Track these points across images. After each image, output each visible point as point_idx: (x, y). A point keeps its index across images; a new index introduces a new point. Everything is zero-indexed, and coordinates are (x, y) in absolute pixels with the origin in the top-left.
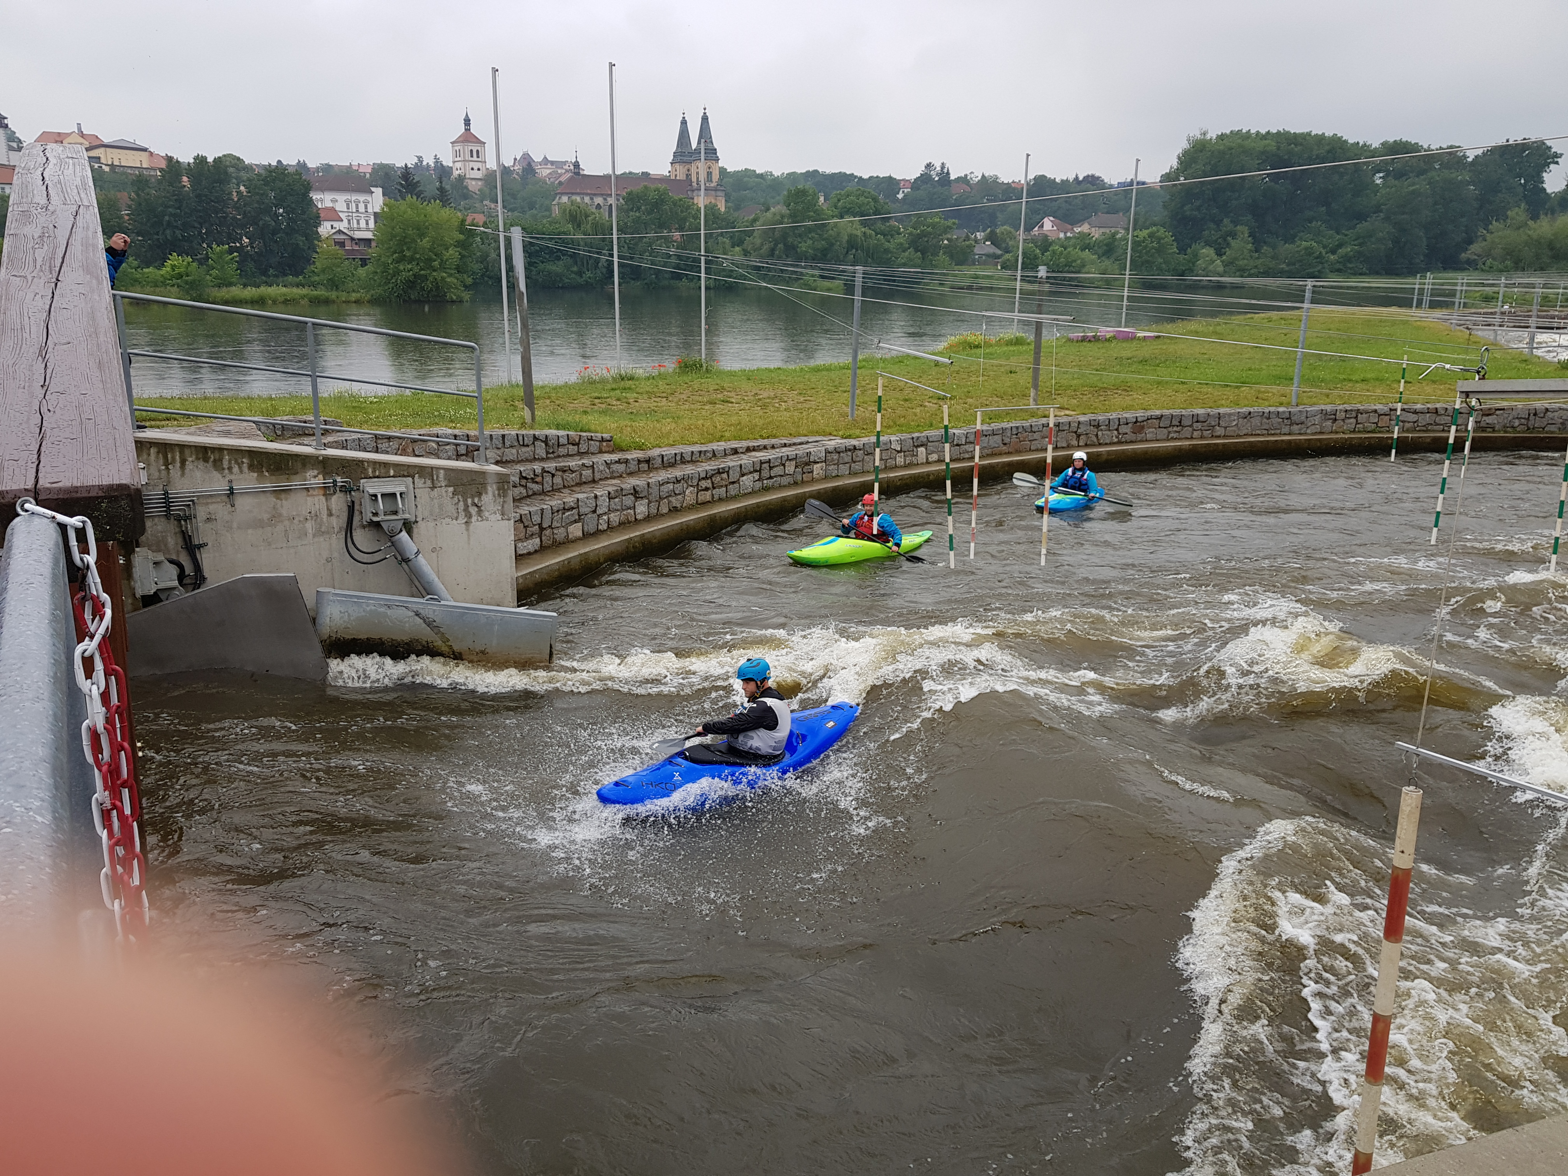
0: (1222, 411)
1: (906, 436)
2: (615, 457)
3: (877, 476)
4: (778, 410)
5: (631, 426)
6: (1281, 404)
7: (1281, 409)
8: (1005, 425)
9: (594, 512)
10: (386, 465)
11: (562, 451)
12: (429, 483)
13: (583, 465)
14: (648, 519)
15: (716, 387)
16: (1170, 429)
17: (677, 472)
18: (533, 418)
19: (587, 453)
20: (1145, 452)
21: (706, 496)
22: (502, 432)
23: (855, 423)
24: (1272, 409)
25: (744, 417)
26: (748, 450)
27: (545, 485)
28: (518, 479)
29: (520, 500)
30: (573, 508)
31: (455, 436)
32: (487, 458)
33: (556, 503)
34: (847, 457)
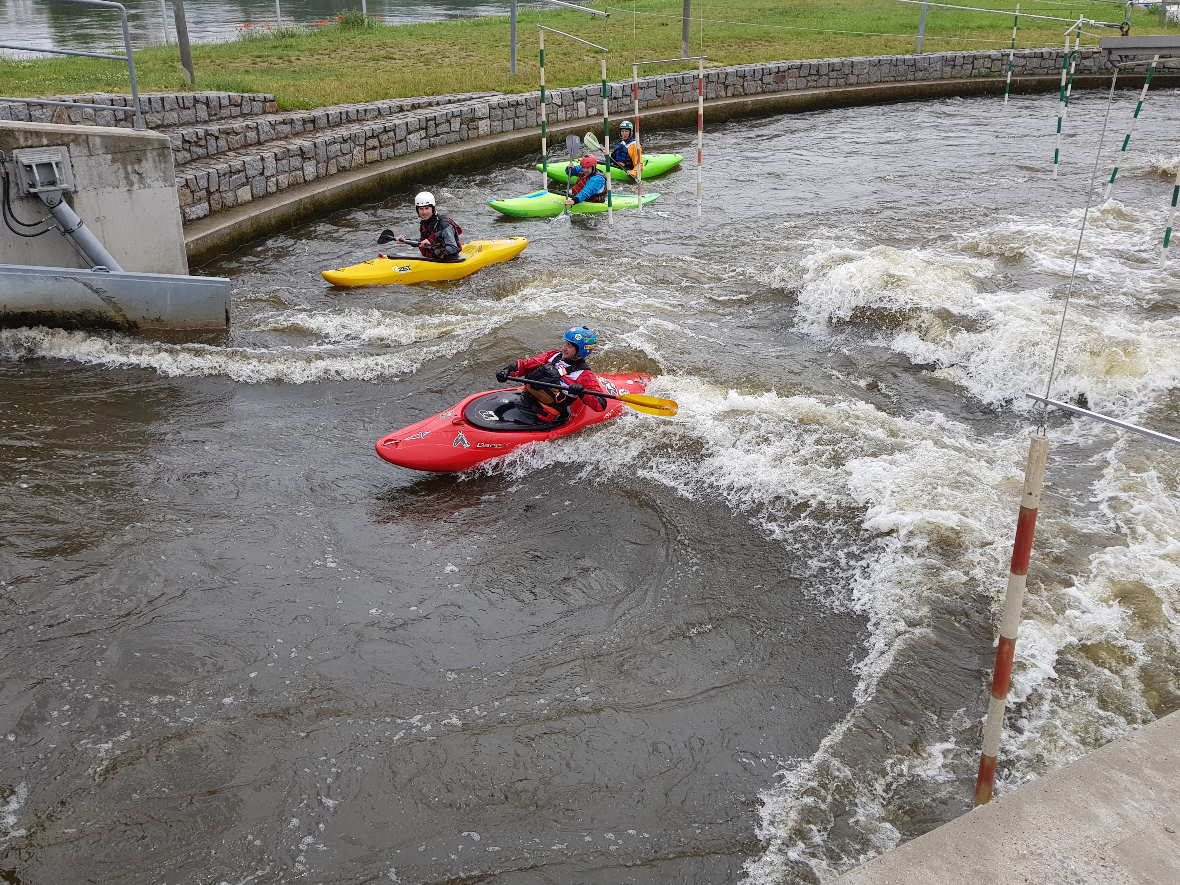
0: (855, 59)
1: (566, 90)
2: (279, 118)
3: (544, 131)
4: (441, 66)
5: (294, 85)
6: (907, 52)
7: (907, 57)
8: (659, 78)
9: (262, 174)
10: (38, 134)
11: (225, 112)
12: (85, 151)
13: (247, 126)
14: (318, 179)
15: (379, 43)
16: (809, 78)
17: (343, 132)
18: (193, 81)
19: (250, 114)
20: (786, 101)
21: (374, 155)
22: (159, 95)
23: (516, 79)
24: (899, 57)
25: (407, 74)
26: (414, 107)
27: (210, 148)
28: (180, 143)
29: (185, 164)
30: (240, 171)
31: (112, 100)
32: (147, 123)
33: (222, 166)
34: (510, 113)
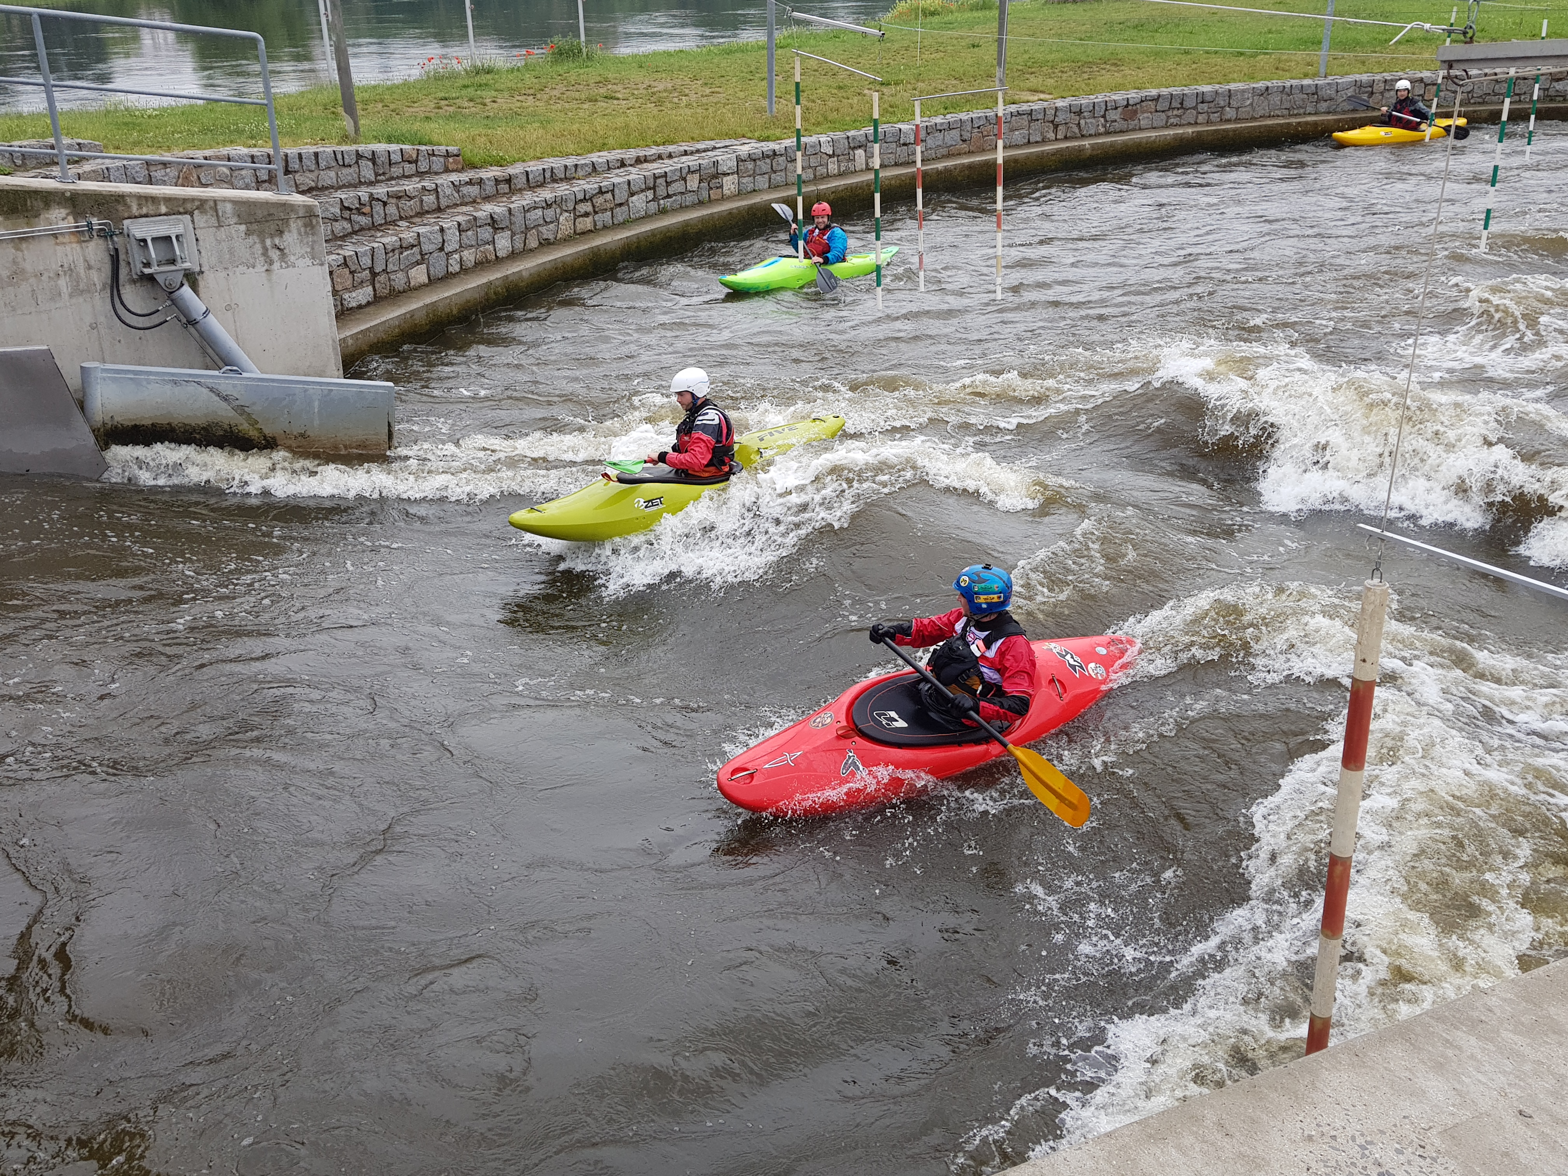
0: (1233, 86)
1: (839, 135)
2: (465, 177)
3: (799, 190)
4: (677, 106)
5: (487, 135)
6: (1306, 76)
7: (1306, 82)
8: (964, 116)
9: (441, 249)
10: (155, 200)
11: (396, 171)
12: (213, 220)
13: (424, 188)
14: (514, 255)
16: (1169, 113)
17: (546, 194)
18: (357, 130)
19: (427, 173)
20: (1139, 144)
21: (586, 223)
22: (313, 149)
23: (774, 121)
24: (1295, 82)
25: (633, 118)
26: (639, 161)
27: (376, 216)
28: (338, 211)
29: (343, 238)
30: (413, 246)
31: (252, 157)
32: (297, 186)
33: (390, 240)
34: (764, 166)
